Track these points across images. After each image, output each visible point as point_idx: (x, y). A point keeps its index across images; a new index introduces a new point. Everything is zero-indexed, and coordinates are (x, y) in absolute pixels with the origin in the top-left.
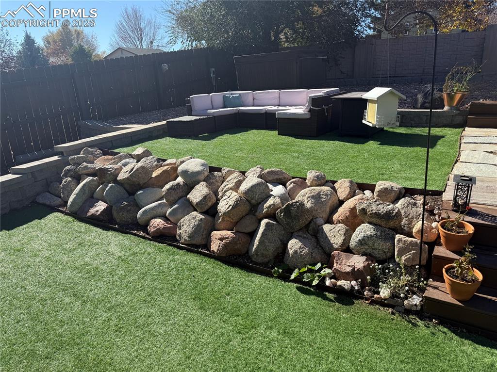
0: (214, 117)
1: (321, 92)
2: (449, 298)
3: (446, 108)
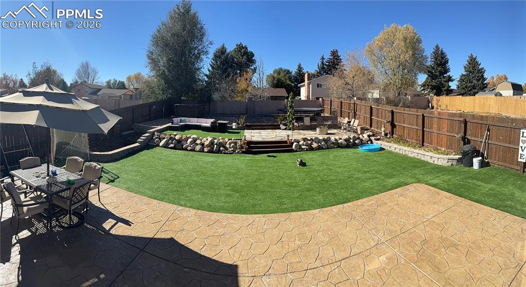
0: (182, 125)
2: (245, 150)
3: (240, 125)
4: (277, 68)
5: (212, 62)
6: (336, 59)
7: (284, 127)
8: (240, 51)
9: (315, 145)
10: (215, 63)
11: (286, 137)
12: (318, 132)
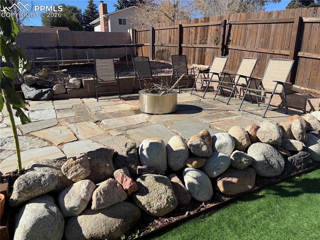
7: (33, 92)
9: (155, 196)
12: (150, 107)
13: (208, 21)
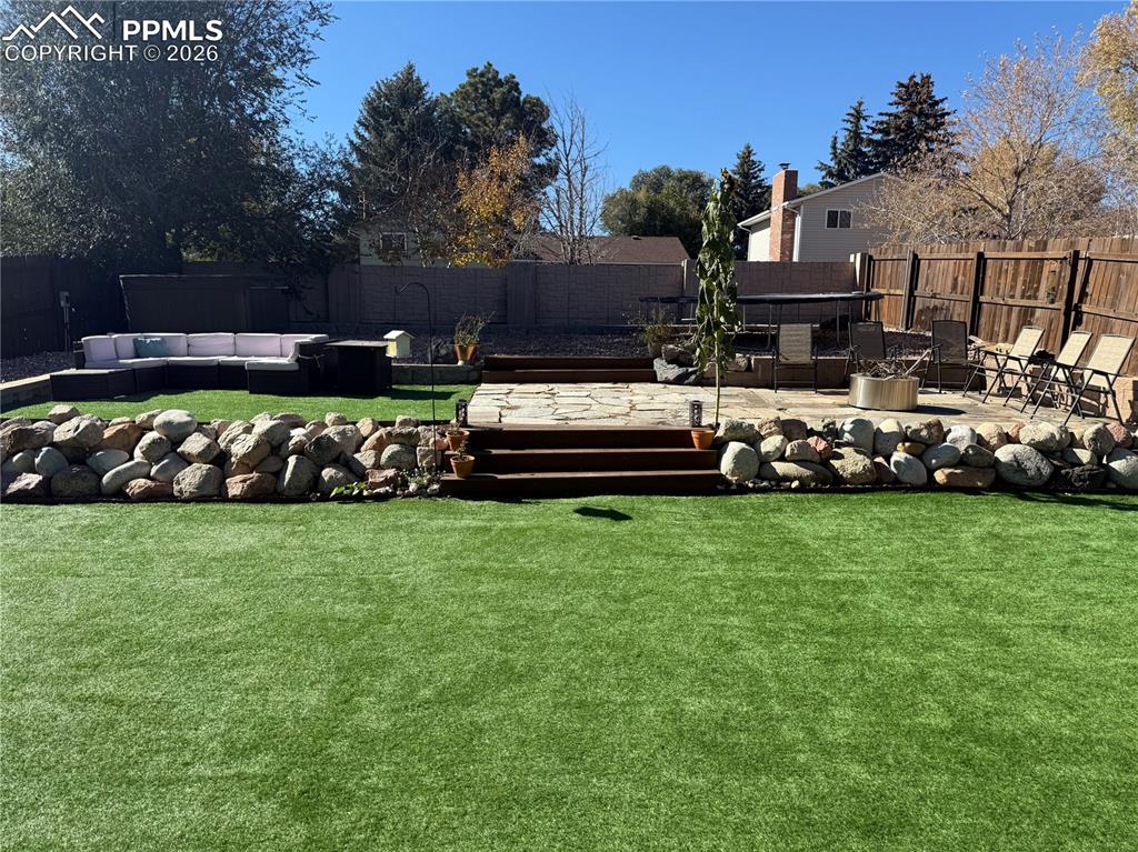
0: (134, 370)
1: (308, 338)
2: (457, 478)
3: (460, 363)
4: (649, 168)
5: (361, 137)
6: (921, 114)
7: (673, 371)
8: (484, 95)
9: (851, 462)
10: (374, 141)
11: (686, 415)
12: (866, 396)
13: (1044, 249)
